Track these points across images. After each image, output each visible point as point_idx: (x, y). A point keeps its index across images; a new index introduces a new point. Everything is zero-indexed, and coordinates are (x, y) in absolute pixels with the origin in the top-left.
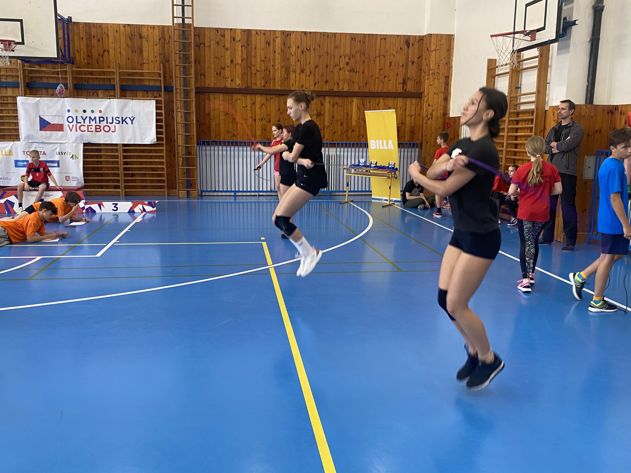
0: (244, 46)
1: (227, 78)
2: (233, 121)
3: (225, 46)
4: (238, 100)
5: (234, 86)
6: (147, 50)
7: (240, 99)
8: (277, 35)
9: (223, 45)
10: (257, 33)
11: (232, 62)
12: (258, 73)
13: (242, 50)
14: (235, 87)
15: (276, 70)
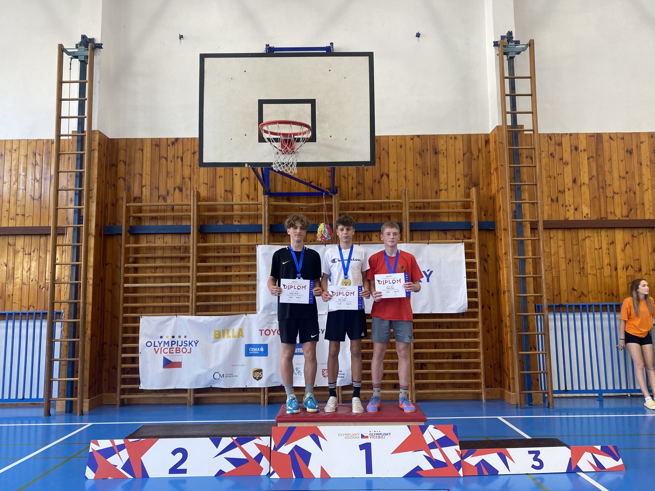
0: (593, 157)
1: (568, 206)
2: (580, 273)
3: (563, 159)
4: (587, 240)
5: (579, 217)
6: (445, 170)
7: (590, 237)
8: (643, 139)
9: (560, 157)
10: (610, 138)
11: (574, 181)
12: (616, 196)
13: (589, 163)
14: (581, 219)
15: (644, 190)
